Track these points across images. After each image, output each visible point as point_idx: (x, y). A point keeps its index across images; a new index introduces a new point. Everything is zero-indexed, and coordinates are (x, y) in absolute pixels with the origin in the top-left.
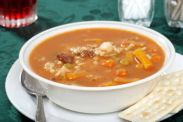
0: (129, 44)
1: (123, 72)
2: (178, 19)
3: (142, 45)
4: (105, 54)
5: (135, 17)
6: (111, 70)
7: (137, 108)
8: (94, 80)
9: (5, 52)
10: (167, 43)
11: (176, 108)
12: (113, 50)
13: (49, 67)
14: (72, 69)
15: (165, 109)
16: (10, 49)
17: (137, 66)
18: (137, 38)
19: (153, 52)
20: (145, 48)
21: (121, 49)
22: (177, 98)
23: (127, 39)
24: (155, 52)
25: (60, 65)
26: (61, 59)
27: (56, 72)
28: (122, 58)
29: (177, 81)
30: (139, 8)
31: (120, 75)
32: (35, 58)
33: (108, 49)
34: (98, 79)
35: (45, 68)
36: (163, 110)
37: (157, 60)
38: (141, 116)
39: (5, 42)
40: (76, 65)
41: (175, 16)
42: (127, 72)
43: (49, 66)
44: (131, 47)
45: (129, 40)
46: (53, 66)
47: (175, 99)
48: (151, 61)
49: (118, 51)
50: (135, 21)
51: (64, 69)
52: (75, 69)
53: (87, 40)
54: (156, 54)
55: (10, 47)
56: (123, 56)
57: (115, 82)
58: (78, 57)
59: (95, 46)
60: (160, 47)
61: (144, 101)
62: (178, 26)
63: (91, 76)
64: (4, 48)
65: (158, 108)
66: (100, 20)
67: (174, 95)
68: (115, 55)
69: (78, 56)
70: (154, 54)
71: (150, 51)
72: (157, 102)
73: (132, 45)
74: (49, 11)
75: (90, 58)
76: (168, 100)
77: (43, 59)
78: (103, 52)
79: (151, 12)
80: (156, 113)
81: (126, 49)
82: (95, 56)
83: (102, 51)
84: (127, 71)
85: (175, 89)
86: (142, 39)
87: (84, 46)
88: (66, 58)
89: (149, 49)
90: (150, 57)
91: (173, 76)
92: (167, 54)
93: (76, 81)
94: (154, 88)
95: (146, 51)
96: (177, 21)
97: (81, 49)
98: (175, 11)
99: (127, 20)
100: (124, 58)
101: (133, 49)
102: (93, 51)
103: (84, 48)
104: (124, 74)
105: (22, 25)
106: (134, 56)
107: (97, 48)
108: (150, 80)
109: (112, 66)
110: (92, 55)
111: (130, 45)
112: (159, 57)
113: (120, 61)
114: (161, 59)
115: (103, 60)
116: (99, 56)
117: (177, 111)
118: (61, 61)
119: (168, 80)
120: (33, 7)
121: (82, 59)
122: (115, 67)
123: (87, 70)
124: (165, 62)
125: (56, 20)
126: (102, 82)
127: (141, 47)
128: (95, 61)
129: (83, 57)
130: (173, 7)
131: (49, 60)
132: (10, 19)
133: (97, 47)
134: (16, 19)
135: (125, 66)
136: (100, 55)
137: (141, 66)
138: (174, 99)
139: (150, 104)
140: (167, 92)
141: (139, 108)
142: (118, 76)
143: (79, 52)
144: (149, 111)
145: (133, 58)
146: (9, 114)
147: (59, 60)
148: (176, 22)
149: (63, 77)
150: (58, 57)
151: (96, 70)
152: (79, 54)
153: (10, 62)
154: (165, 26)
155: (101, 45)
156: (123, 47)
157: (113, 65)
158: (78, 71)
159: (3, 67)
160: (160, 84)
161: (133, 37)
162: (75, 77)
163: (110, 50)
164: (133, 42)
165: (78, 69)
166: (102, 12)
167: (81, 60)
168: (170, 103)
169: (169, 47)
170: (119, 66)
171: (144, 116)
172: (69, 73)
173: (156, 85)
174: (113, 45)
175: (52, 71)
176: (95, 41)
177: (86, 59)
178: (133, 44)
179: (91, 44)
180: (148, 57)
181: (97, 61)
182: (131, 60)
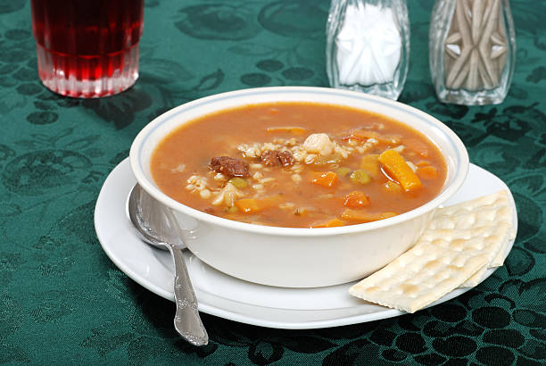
0: (367, 138)
1: (359, 199)
2: (463, 87)
3: (394, 141)
4: (316, 160)
5: (366, 80)
6: (333, 193)
7: (389, 276)
8: (297, 214)
9: (74, 154)
10: (449, 137)
11: (473, 276)
12: (333, 152)
13: (198, 186)
14: (248, 190)
15: (451, 278)
16: (84, 146)
17: (387, 186)
18: (381, 127)
19: (419, 156)
20: (401, 148)
21: (350, 149)
22: (474, 254)
23: (361, 127)
24: (423, 158)
25: (220, 181)
26: (222, 168)
27: (213, 197)
28: (353, 169)
29: (471, 220)
30: (374, 59)
31: (352, 205)
32: (163, 166)
33: (323, 149)
34: (306, 212)
35: (189, 187)
36: (447, 280)
37: (429, 173)
38: (400, 292)
39: (71, 130)
40: (256, 182)
41: (456, 78)
42: (368, 198)
43: (198, 183)
44: (370, 145)
45: (364, 129)
46: (206, 183)
47: (470, 259)
48: (418, 174)
49: (344, 152)
50: (365, 88)
51: (230, 191)
52: (254, 192)
53: (272, 129)
54: (427, 162)
55: (85, 143)
56: (355, 165)
57: (343, 219)
58: (258, 166)
59: (293, 141)
60: (434, 146)
61: (403, 261)
62: (460, 102)
63: (290, 205)
64: (70, 145)
65: (436, 276)
66: (283, 85)
67: (466, 249)
68: (337, 163)
69: (256, 163)
70: (422, 162)
71: (412, 154)
72: (430, 264)
73: (372, 141)
74: (162, 61)
75: (284, 167)
76: (455, 259)
77: (181, 168)
78: (312, 155)
79: (400, 67)
80: (431, 286)
81: (361, 150)
82: (294, 163)
83: (309, 153)
84: (368, 195)
85: (468, 237)
86: (393, 127)
87: (268, 142)
88: (233, 166)
89: (411, 150)
90: (414, 168)
91: (460, 210)
92: (451, 163)
93: (258, 217)
94: (423, 235)
95: (404, 154)
96: (458, 90)
97: (263, 149)
98: (456, 67)
99: (347, 86)
100: (358, 168)
101: (375, 150)
102: (289, 151)
103: (270, 147)
104: (361, 203)
105: (104, 92)
106: (380, 165)
107: (296, 147)
108: (416, 218)
109: (333, 184)
110: (289, 161)
111: (368, 141)
112: (433, 168)
113: (348, 175)
114: (437, 171)
115: (313, 173)
116: (303, 162)
117: (475, 282)
118: (222, 172)
119: (452, 218)
120: (132, 52)
121: (266, 169)
122: (341, 188)
123: (281, 194)
124: (447, 180)
125: (181, 84)
126: (315, 219)
127: (393, 146)
128: (295, 173)
129: (269, 165)
130: (452, 58)
131: (195, 171)
132: (79, 78)
133: (298, 143)
134: (93, 78)
135: (361, 186)
136: (306, 161)
137: (396, 186)
138: (468, 257)
139: (416, 269)
140: (450, 244)
141: (393, 277)
142: (349, 206)
143: (258, 153)
144: (415, 283)
145: (376, 168)
146: (107, 287)
147: (218, 171)
148: (457, 93)
149: (229, 208)
150: (216, 164)
151: (300, 193)
152: (258, 159)
153: (89, 176)
154: (431, 100)
155: (305, 140)
156: (352, 144)
157: (337, 183)
158: (261, 196)
159: (74, 187)
160: (433, 227)
161: (374, 124)
162: (256, 208)
163: (326, 151)
164: (374, 133)
165: (259, 192)
166: (286, 67)
167: (265, 172)
168: (460, 265)
169: (455, 146)
170: (347, 186)
171: (405, 292)
172: (241, 198)
173: (426, 229)
174: (332, 140)
175: (205, 194)
176: (290, 131)
177: (274, 170)
178: (375, 139)
179: (282, 137)
180: (409, 167)
181: (300, 174)
182: (374, 172)
